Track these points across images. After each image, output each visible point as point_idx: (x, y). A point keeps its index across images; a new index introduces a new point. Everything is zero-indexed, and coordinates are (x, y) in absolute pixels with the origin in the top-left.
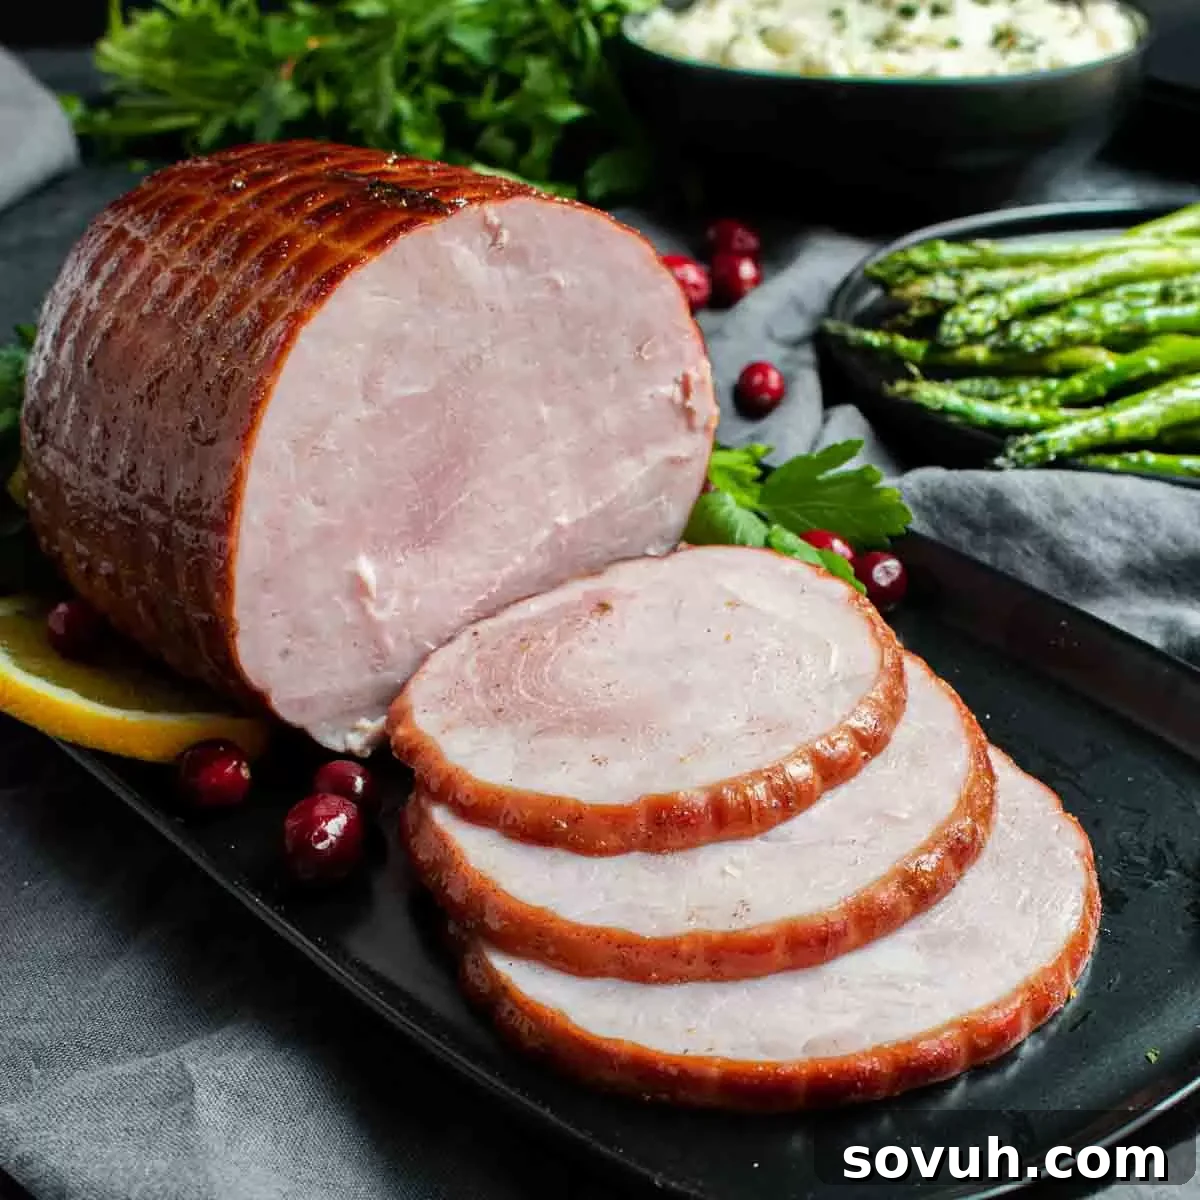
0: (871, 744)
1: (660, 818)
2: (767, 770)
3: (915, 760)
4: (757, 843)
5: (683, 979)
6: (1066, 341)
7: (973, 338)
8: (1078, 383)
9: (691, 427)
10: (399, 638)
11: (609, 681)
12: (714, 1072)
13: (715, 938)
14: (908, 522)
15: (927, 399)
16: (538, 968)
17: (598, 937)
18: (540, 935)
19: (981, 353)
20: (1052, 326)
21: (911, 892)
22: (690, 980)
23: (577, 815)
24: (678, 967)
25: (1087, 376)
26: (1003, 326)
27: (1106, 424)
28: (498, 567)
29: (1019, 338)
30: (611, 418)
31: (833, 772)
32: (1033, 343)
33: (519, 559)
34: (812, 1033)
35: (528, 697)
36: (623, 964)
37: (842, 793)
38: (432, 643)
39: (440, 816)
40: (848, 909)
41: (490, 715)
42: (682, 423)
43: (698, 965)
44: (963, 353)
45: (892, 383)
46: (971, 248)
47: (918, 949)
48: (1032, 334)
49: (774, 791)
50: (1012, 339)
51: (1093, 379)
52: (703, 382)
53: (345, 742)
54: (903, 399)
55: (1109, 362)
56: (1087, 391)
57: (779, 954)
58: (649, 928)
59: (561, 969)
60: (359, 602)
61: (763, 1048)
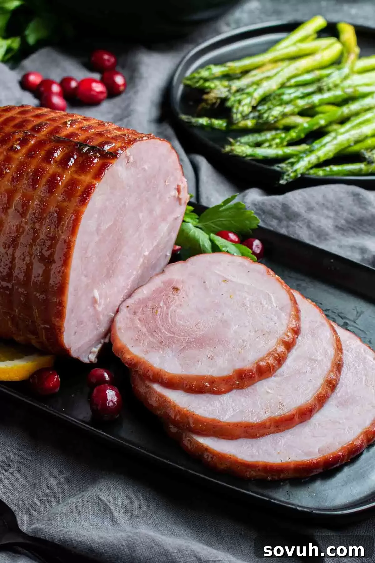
0: (296, 332)
1: (242, 376)
2: (272, 352)
3: (313, 335)
4: (273, 379)
5: (267, 434)
6: (284, 115)
7: (245, 117)
8: (293, 134)
9: (180, 204)
10: (103, 315)
11: (196, 323)
12: (292, 466)
13: (277, 419)
14: (258, 223)
15: (240, 152)
16: (216, 439)
17: (238, 425)
18: (214, 428)
19: (250, 123)
20: (279, 111)
21: (330, 387)
22: (271, 434)
23: (212, 381)
24: (266, 431)
25: (297, 130)
26: (254, 108)
27: (316, 157)
28: (129, 278)
29: (268, 118)
30: (158, 210)
31: (289, 346)
32: (274, 120)
33: (135, 273)
34: (320, 445)
35: (169, 334)
36: (247, 433)
37: (294, 353)
38: (113, 313)
39: (157, 388)
40: (315, 399)
41: (159, 344)
42: (178, 203)
43: (272, 429)
44: (242, 124)
45: (224, 148)
46: (225, 66)
47: (338, 407)
48: (272, 116)
49: (275, 358)
50: (264, 119)
51: (299, 131)
52: (184, 187)
53: (89, 359)
54: (230, 154)
55: (304, 123)
56: (298, 136)
57: (296, 419)
58: (254, 419)
59: (224, 439)
60: (94, 306)
61: (306, 454)
